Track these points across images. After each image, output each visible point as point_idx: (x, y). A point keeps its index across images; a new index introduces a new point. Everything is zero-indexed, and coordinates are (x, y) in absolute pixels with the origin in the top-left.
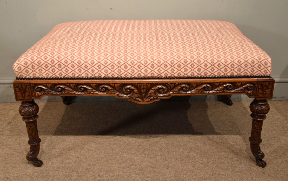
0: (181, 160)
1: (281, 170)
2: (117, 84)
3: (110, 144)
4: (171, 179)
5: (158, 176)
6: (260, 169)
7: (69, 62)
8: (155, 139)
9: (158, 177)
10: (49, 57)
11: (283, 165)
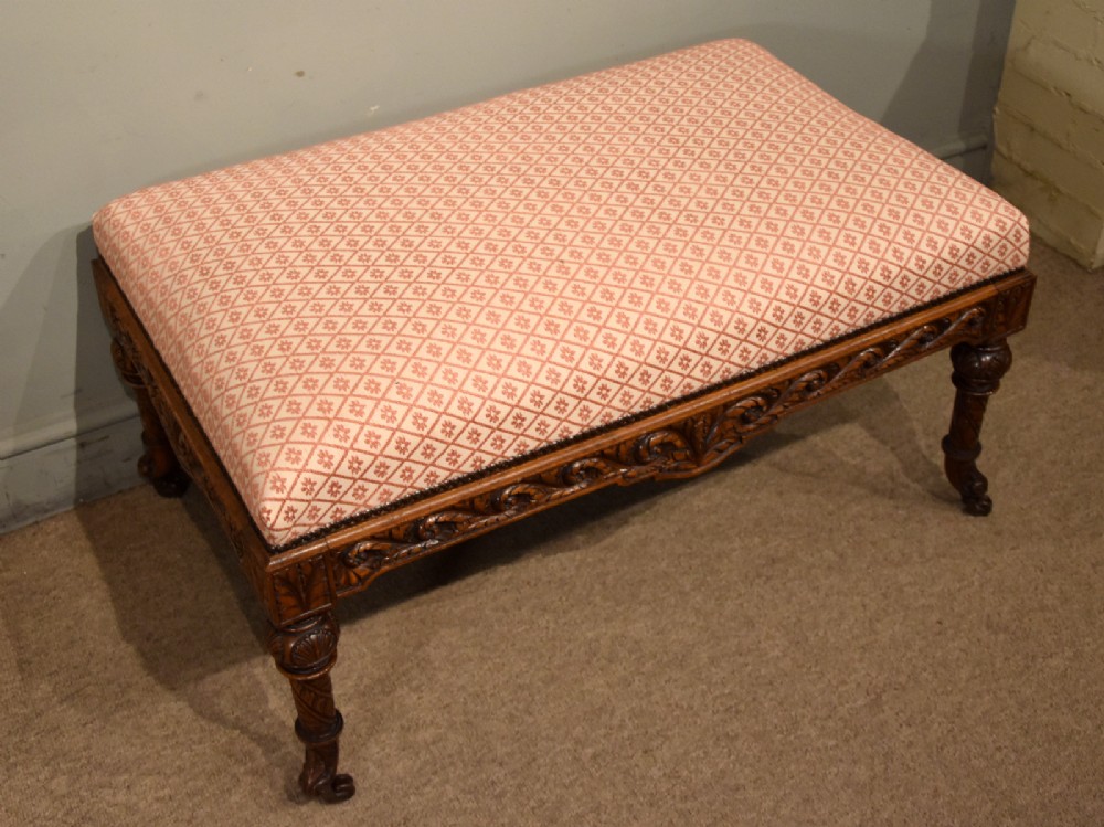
0: (765, 583)
1: (1031, 507)
2: (625, 442)
7: (460, 425)
10: (385, 434)
11: (1022, 485)
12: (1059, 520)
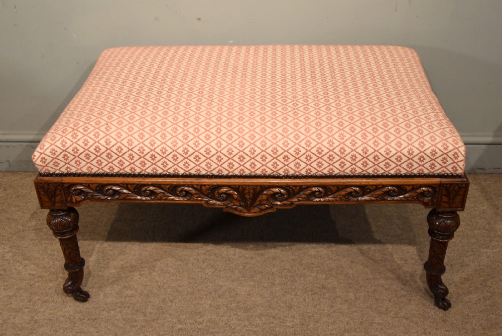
0: (312, 295)
1: (473, 317)
2: (205, 185)
3: (198, 261)
4: (293, 329)
5: (273, 323)
6: (440, 313)
7: (125, 150)
8: (273, 251)
9: (273, 325)
10: (92, 142)
11: (478, 305)
12: (484, 329)
